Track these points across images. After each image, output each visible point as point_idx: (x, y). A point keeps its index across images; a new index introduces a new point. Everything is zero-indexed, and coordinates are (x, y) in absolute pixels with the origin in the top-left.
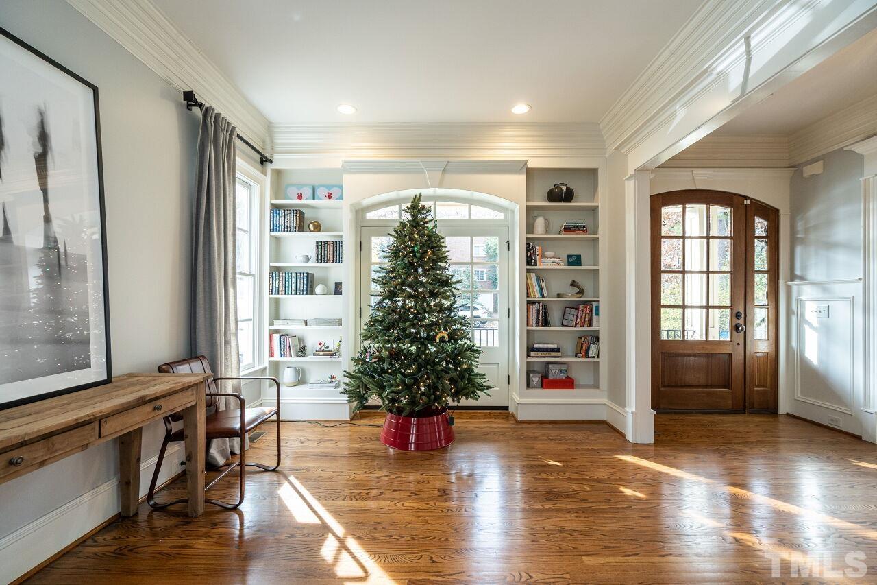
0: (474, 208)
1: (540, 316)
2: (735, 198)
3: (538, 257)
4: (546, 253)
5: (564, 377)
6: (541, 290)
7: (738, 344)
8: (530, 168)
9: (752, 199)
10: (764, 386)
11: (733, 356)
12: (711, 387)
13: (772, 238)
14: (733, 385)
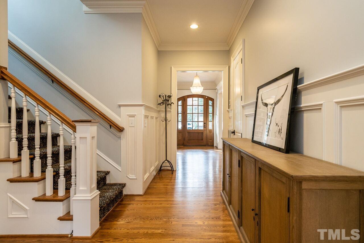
2: (204, 96)
7: (205, 130)
9: (207, 96)
10: (211, 140)
11: (204, 133)
12: (199, 140)
13: (213, 105)
14: (204, 139)
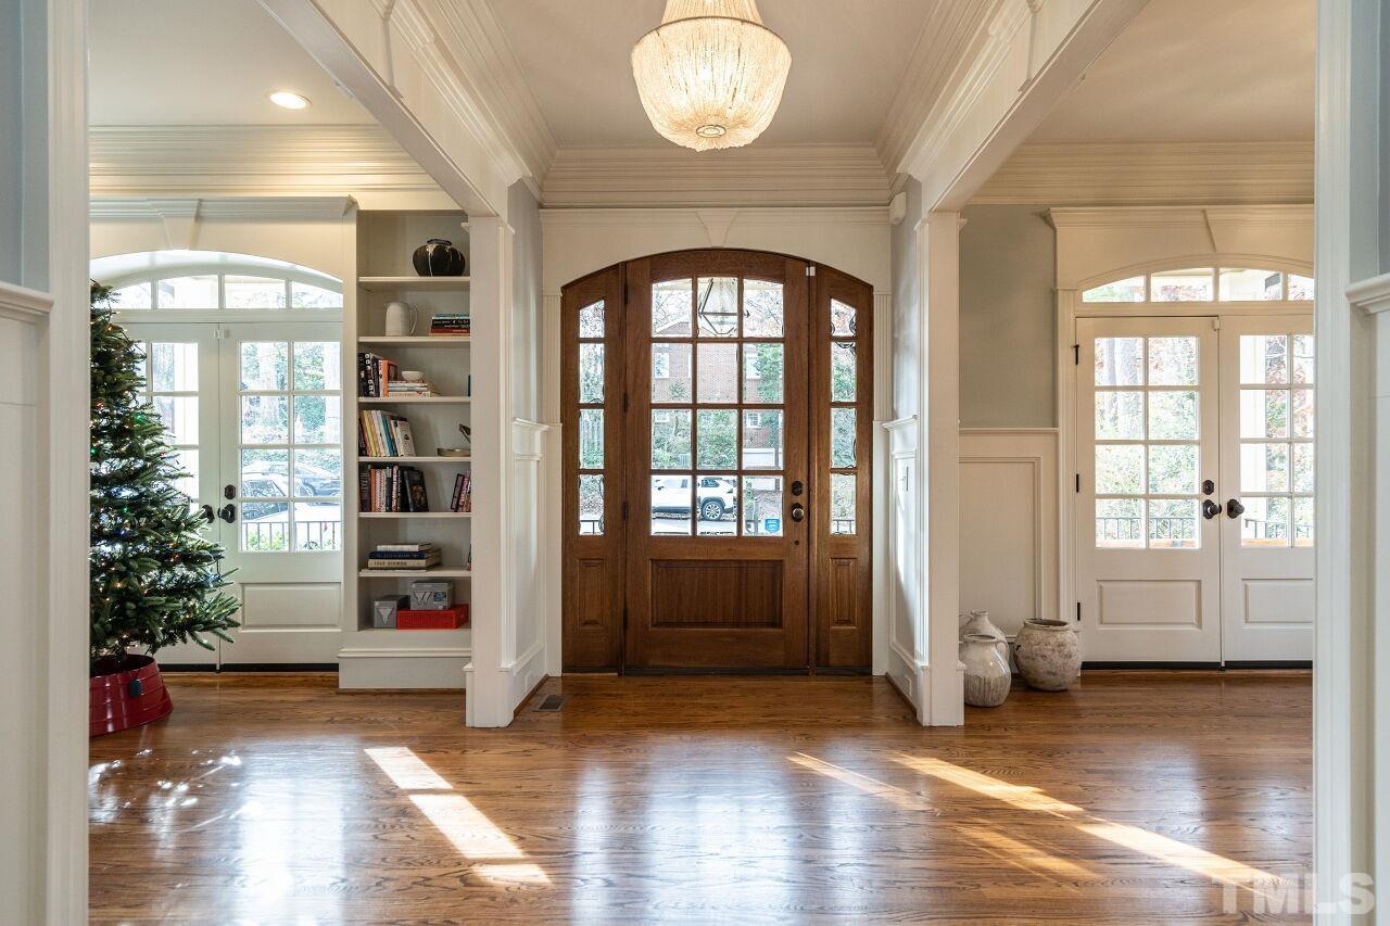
0: (296, 287)
1: (394, 492)
2: (789, 265)
3: (381, 380)
4: (404, 373)
5: (441, 607)
6: (392, 442)
7: (797, 543)
8: (363, 211)
9: (818, 266)
10: (848, 622)
11: (787, 566)
12: (747, 625)
13: (863, 340)
14: (787, 621)
